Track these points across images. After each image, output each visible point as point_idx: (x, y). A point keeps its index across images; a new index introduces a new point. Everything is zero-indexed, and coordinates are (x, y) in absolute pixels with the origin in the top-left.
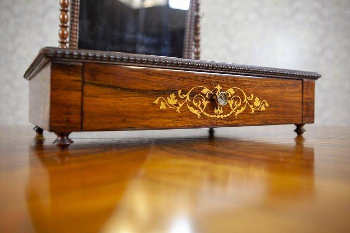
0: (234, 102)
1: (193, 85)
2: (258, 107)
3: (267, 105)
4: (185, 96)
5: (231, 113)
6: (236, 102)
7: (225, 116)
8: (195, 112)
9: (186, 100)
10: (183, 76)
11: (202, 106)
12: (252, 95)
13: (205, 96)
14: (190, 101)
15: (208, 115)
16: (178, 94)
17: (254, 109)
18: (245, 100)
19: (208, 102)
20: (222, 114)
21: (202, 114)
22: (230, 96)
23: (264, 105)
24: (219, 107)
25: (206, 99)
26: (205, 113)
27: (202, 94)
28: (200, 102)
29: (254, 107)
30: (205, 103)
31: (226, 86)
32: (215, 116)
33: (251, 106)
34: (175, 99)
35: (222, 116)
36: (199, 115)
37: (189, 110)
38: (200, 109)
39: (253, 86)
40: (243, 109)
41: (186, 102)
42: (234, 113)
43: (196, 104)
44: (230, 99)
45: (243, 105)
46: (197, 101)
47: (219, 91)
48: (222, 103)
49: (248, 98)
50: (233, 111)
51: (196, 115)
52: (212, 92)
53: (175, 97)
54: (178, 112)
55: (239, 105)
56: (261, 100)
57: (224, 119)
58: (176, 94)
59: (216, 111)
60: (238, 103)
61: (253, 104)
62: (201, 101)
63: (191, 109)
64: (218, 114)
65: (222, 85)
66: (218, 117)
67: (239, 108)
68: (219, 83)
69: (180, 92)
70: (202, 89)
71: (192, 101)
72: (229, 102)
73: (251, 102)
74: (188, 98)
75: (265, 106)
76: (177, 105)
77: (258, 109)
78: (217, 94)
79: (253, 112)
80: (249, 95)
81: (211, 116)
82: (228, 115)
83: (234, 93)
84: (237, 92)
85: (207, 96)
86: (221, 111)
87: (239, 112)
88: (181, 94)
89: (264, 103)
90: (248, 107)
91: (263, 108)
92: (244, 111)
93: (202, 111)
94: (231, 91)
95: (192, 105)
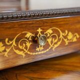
0: (52, 39)
1: (17, 32)
2: (71, 40)
3: (78, 36)
4: (11, 42)
5: (50, 48)
6: (54, 39)
7: (45, 51)
8: (21, 53)
9: (13, 46)
10: (9, 26)
11: (26, 48)
12: (66, 32)
13: (28, 39)
14: (16, 45)
15: (31, 54)
16: (5, 42)
17: (68, 41)
18: (61, 36)
19: (31, 43)
20: (42, 50)
21: (26, 54)
22: (49, 35)
23: (75, 37)
24: (40, 46)
25: (30, 41)
26: (29, 53)
27: (26, 38)
28: (24, 45)
29: (68, 40)
30: (29, 44)
31: (46, 28)
32: (37, 53)
33: (66, 40)
34: (3, 46)
35: (43, 52)
36: (24, 55)
37: (15, 53)
38: (25, 50)
39: (67, 24)
40: (59, 43)
41: (12, 48)
42: (52, 48)
43: (21, 47)
44: (49, 37)
45: (59, 40)
46: (21, 44)
47: (40, 33)
48: (42, 43)
49: (64, 34)
50: (52, 46)
51: (22, 55)
52: (34, 35)
53: (3, 45)
54: (6, 57)
55: (56, 41)
56: (73, 33)
57: (44, 54)
58: (4, 42)
59: (38, 49)
60: (55, 39)
61: (67, 38)
62: (26, 43)
63: (17, 52)
64: (40, 51)
65: (42, 28)
66: (39, 53)
67: (56, 43)
68: (40, 27)
69: (7, 40)
70: (26, 34)
71: (18, 45)
72: (48, 40)
73: (65, 37)
74: (14, 44)
75: (77, 38)
76: (5, 51)
77: (71, 41)
78: (38, 36)
79: (67, 44)
80: (63, 32)
81: (34, 54)
82: (48, 50)
83: (52, 32)
84: (54, 31)
85: (30, 39)
86: (42, 48)
87: (56, 46)
88: (8, 42)
89: (76, 35)
90: (63, 41)
91: (75, 40)
92: (60, 44)
93: (26, 51)
94: (50, 31)
95: (17, 48)
